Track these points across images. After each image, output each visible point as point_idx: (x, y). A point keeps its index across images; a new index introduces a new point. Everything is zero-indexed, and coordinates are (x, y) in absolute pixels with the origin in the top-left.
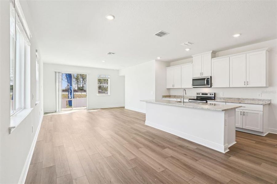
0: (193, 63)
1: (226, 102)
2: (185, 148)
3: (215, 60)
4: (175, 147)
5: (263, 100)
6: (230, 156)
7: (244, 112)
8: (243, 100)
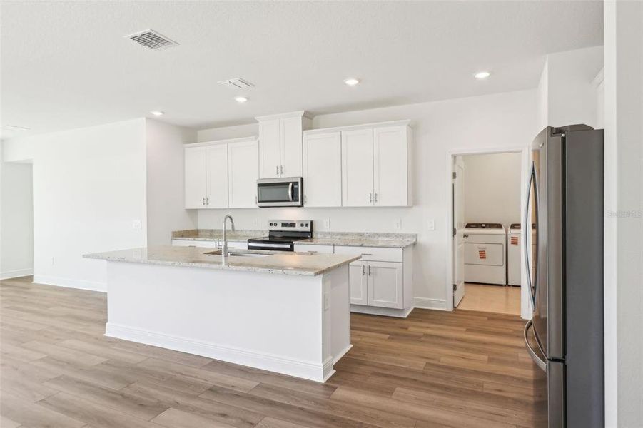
0: (259, 138)
1: (334, 245)
2: (226, 394)
3: (310, 135)
4: (196, 397)
5: (404, 236)
6: (335, 388)
7: (370, 267)
8: (369, 236)
